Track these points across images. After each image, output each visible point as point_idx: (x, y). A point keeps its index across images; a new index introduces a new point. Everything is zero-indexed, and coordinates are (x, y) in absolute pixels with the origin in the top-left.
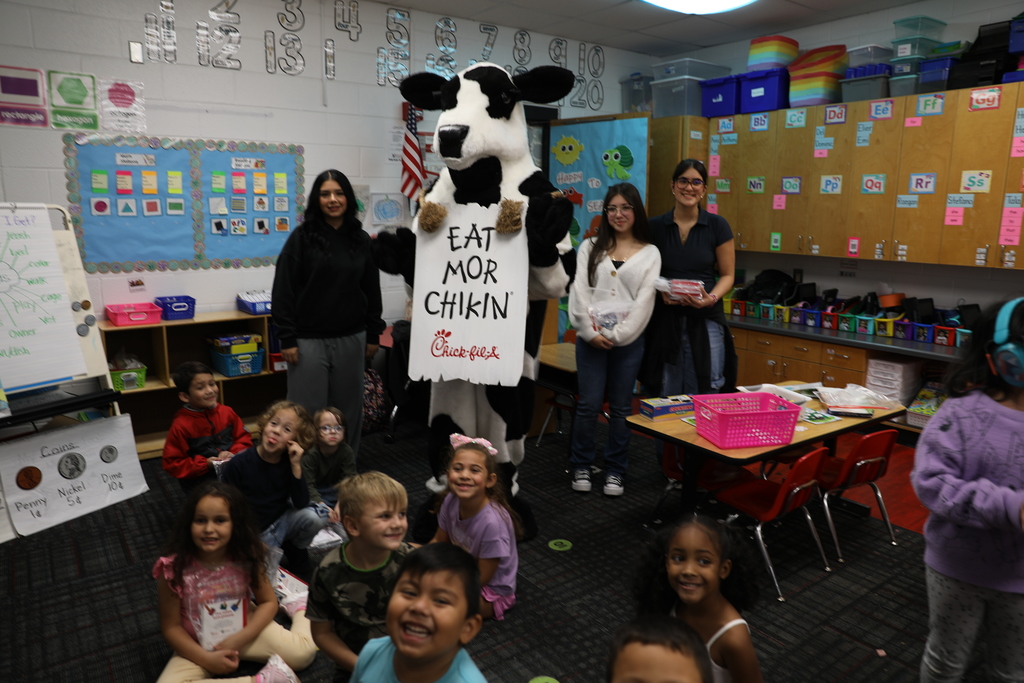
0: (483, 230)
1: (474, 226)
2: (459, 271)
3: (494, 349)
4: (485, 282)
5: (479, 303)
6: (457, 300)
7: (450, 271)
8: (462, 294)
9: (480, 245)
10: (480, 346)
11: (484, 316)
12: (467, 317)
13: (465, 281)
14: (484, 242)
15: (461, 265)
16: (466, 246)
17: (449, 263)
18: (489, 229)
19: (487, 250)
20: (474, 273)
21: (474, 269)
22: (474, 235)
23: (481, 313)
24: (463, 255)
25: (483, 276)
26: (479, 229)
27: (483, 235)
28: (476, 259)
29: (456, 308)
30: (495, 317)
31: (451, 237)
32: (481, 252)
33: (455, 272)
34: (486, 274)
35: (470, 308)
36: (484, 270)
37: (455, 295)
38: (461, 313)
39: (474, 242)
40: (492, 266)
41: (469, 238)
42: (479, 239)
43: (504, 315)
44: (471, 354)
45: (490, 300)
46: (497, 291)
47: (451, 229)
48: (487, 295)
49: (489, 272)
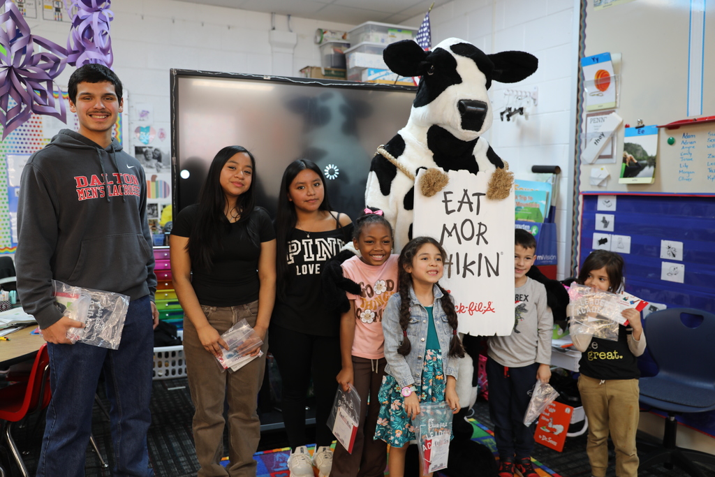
0: (474, 195)
1: (466, 191)
2: (454, 233)
3: (490, 304)
4: (478, 243)
5: (473, 263)
6: (454, 260)
7: (446, 233)
8: (457, 254)
9: (471, 210)
10: (477, 302)
11: (479, 275)
12: (464, 276)
13: (460, 242)
14: (475, 206)
15: (455, 227)
16: (459, 210)
17: (445, 225)
18: (478, 195)
19: (478, 214)
20: (468, 234)
21: (467, 231)
22: (465, 200)
23: (476, 272)
24: (457, 218)
25: (475, 238)
26: (470, 194)
27: (474, 200)
28: (468, 222)
29: (454, 267)
30: (489, 275)
31: (446, 201)
32: (472, 216)
33: (450, 234)
34: (478, 235)
35: (466, 267)
36: (476, 232)
37: (451, 256)
38: (458, 273)
39: (466, 207)
40: (483, 229)
41: (462, 202)
42: (470, 203)
43: (497, 273)
44: (470, 310)
45: (483, 260)
46: (489, 252)
47: (445, 194)
48: (480, 255)
49: (480, 234)
